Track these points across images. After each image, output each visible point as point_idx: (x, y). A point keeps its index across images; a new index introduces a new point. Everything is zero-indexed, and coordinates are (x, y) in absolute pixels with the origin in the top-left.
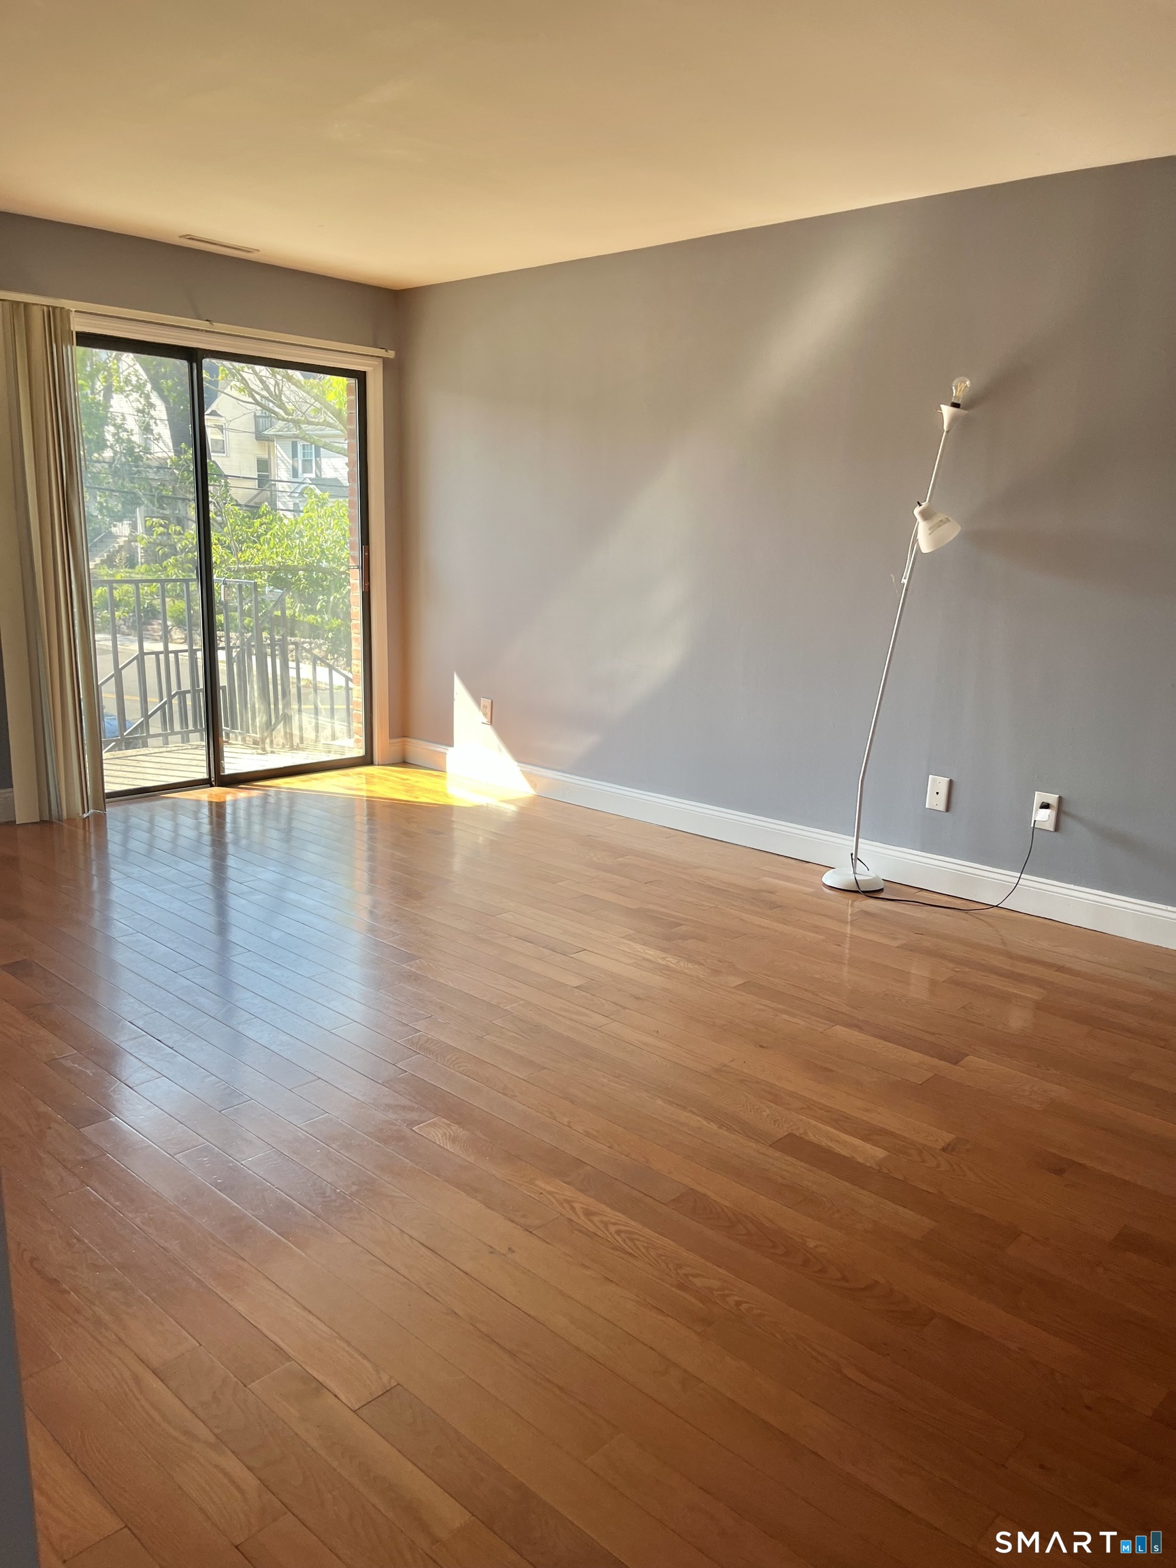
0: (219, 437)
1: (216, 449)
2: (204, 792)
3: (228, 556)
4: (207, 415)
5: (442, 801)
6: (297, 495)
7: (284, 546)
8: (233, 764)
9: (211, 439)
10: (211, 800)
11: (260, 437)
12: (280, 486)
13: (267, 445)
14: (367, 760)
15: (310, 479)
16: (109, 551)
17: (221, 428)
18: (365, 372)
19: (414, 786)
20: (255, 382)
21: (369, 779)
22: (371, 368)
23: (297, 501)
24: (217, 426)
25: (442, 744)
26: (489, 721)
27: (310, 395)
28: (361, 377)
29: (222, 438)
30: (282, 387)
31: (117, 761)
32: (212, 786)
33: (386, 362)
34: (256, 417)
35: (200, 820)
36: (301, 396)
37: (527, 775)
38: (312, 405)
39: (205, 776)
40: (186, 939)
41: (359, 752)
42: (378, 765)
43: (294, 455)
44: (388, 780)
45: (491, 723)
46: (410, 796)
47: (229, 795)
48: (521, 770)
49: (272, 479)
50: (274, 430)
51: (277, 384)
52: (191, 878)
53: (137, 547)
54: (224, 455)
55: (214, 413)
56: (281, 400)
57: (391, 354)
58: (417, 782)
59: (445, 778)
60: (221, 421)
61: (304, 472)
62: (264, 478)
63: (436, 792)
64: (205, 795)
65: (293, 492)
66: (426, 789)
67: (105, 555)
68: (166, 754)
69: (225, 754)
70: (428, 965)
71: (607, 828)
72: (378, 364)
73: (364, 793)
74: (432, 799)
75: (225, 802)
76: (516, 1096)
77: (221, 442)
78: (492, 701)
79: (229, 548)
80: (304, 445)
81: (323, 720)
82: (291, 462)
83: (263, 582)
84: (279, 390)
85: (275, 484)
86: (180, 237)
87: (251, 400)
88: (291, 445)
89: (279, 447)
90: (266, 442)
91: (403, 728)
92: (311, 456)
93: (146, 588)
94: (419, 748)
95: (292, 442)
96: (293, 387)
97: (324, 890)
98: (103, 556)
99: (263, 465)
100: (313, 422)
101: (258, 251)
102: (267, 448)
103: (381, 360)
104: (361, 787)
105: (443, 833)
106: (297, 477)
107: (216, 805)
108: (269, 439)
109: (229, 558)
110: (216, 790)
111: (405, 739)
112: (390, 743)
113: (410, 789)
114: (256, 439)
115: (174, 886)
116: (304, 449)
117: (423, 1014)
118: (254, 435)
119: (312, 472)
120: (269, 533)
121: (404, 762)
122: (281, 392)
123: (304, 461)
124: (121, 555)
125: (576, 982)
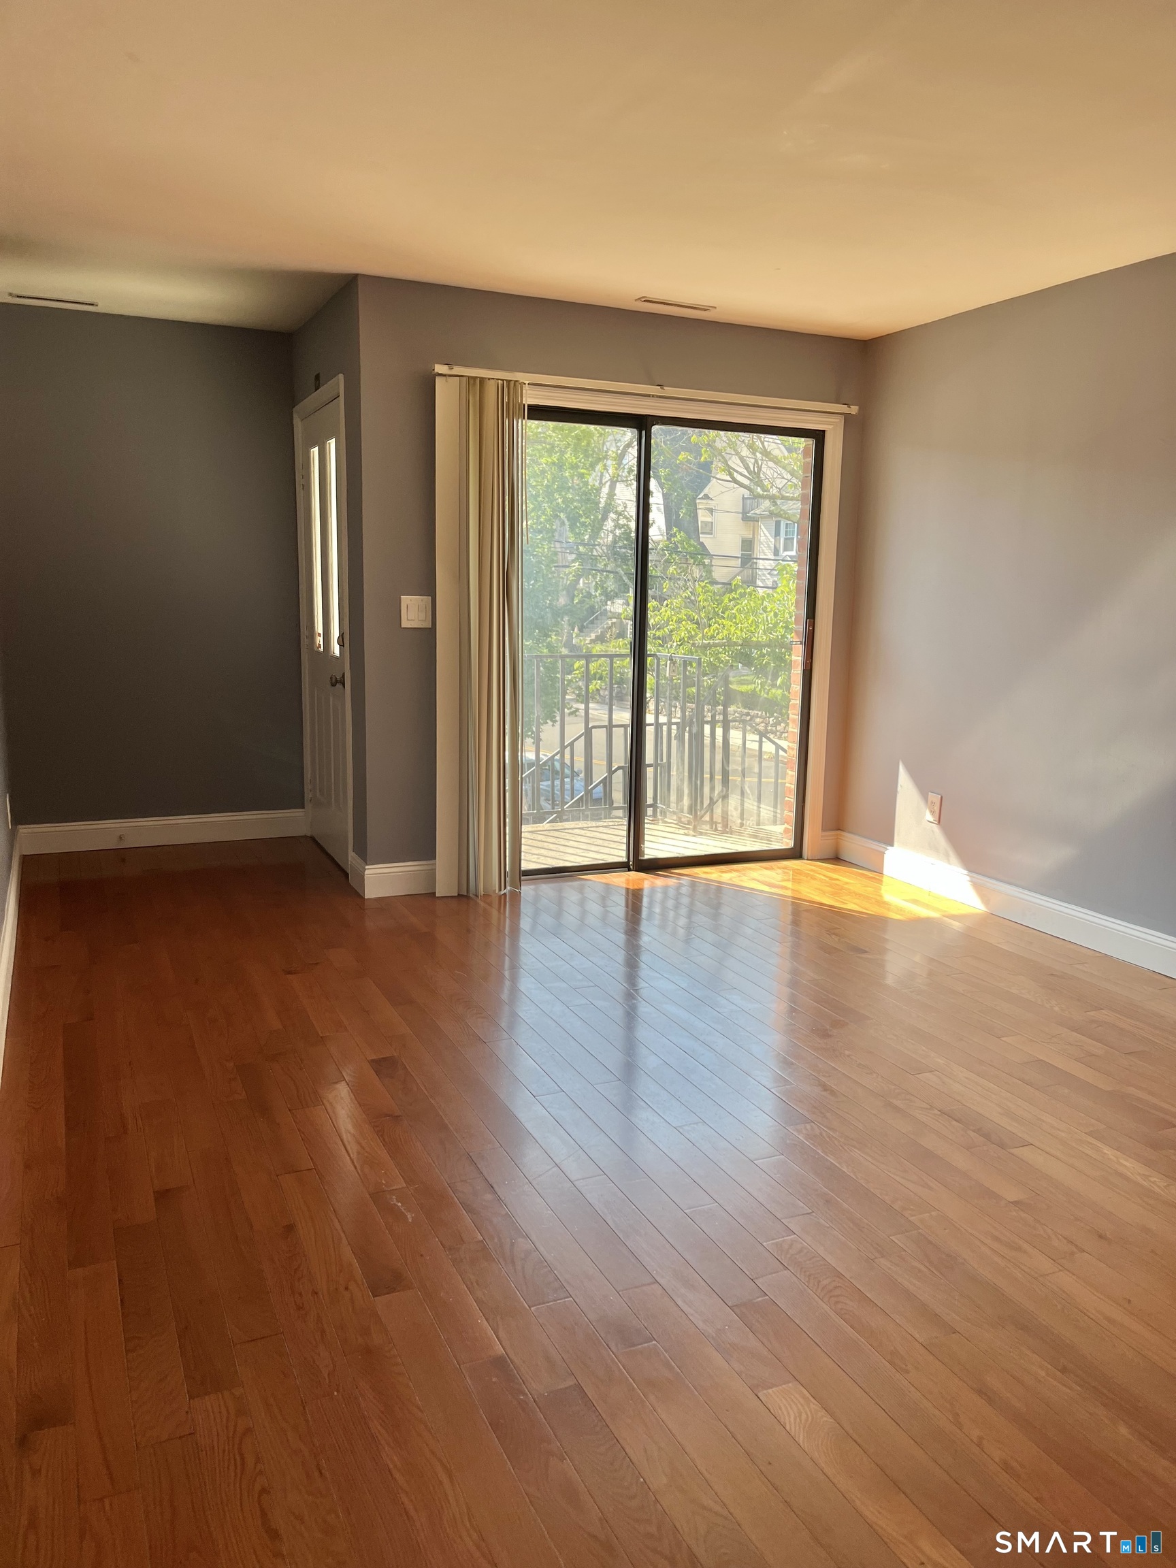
0: (709, 519)
1: (705, 531)
2: (621, 876)
3: (694, 631)
4: (699, 499)
5: (873, 910)
6: (776, 573)
7: (750, 622)
8: (653, 849)
9: (701, 522)
10: (628, 887)
11: (746, 518)
12: (761, 564)
13: (752, 525)
14: (796, 853)
15: (790, 557)
16: (603, 628)
17: (711, 511)
18: (824, 431)
19: (842, 889)
20: (736, 462)
21: (797, 876)
22: (831, 427)
23: (776, 579)
24: (708, 509)
25: (880, 842)
26: (937, 819)
27: (786, 470)
28: (818, 437)
29: (710, 521)
30: (762, 465)
31: (556, 834)
32: (630, 870)
33: (847, 418)
34: (744, 498)
35: (608, 909)
36: (779, 472)
37: (977, 887)
38: (789, 481)
39: (625, 860)
40: (556, 1054)
41: (788, 843)
42: (808, 860)
43: (777, 534)
44: (815, 879)
45: (939, 822)
46: (838, 901)
47: (649, 882)
48: (971, 881)
49: (755, 557)
50: (759, 510)
51: (756, 461)
52: (580, 977)
53: (627, 624)
54: (712, 536)
55: (706, 497)
56: (759, 477)
57: (854, 410)
58: (847, 883)
59: (882, 881)
60: (712, 504)
61: (785, 549)
62: (748, 559)
63: (867, 898)
64: (621, 879)
65: (773, 570)
66: (856, 894)
67: (599, 631)
68: (601, 829)
69: (646, 837)
70: (821, 1134)
71: (1077, 966)
72: (840, 421)
73: (789, 893)
74: (860, 907)
75: (641, 890)
76: (907, 1372)
77: (710, 524)
78: (942, 797)
79: (697, 623)
80: (787, 524)
81: (750, 804)
82: (773, 540)
83: (727, 658)
84: (758, 467)
85: (756, 563)
86: (636, 300)
87: (728, 478)
88: (774, 524)
89: (762, 527)
90: (752, 523)
91: (837, 821)
92: (793, 535)
93: (618, 662)
94: (853, 844)
95: (776, 521)
96: (771, 464)
97: (718, 1010)
98: (597, 632)
99: (748, 544)
100: (787, 496)
101: (715, 307)
102: (752, 528)
103: (842, 418)
104: (784, 884)
105: (866, 952)
106: (778, 555)
107: (633, 894)
108: (754, 520)
109: (696, 635)
110: (634, 875)
111: (839, 832)
112: (822, 836)
113: (838, 890)
114: (743, 520)
115: (564, 985)
116: (786, 528)
117: (803, 1208)
118: (741, 515)
119: (792, 550)
120: (735, 609)
121: (836, 858)
122: (760, 469)
123: (786, 539)
124: (612, 631)
125: (1012, 1193)
